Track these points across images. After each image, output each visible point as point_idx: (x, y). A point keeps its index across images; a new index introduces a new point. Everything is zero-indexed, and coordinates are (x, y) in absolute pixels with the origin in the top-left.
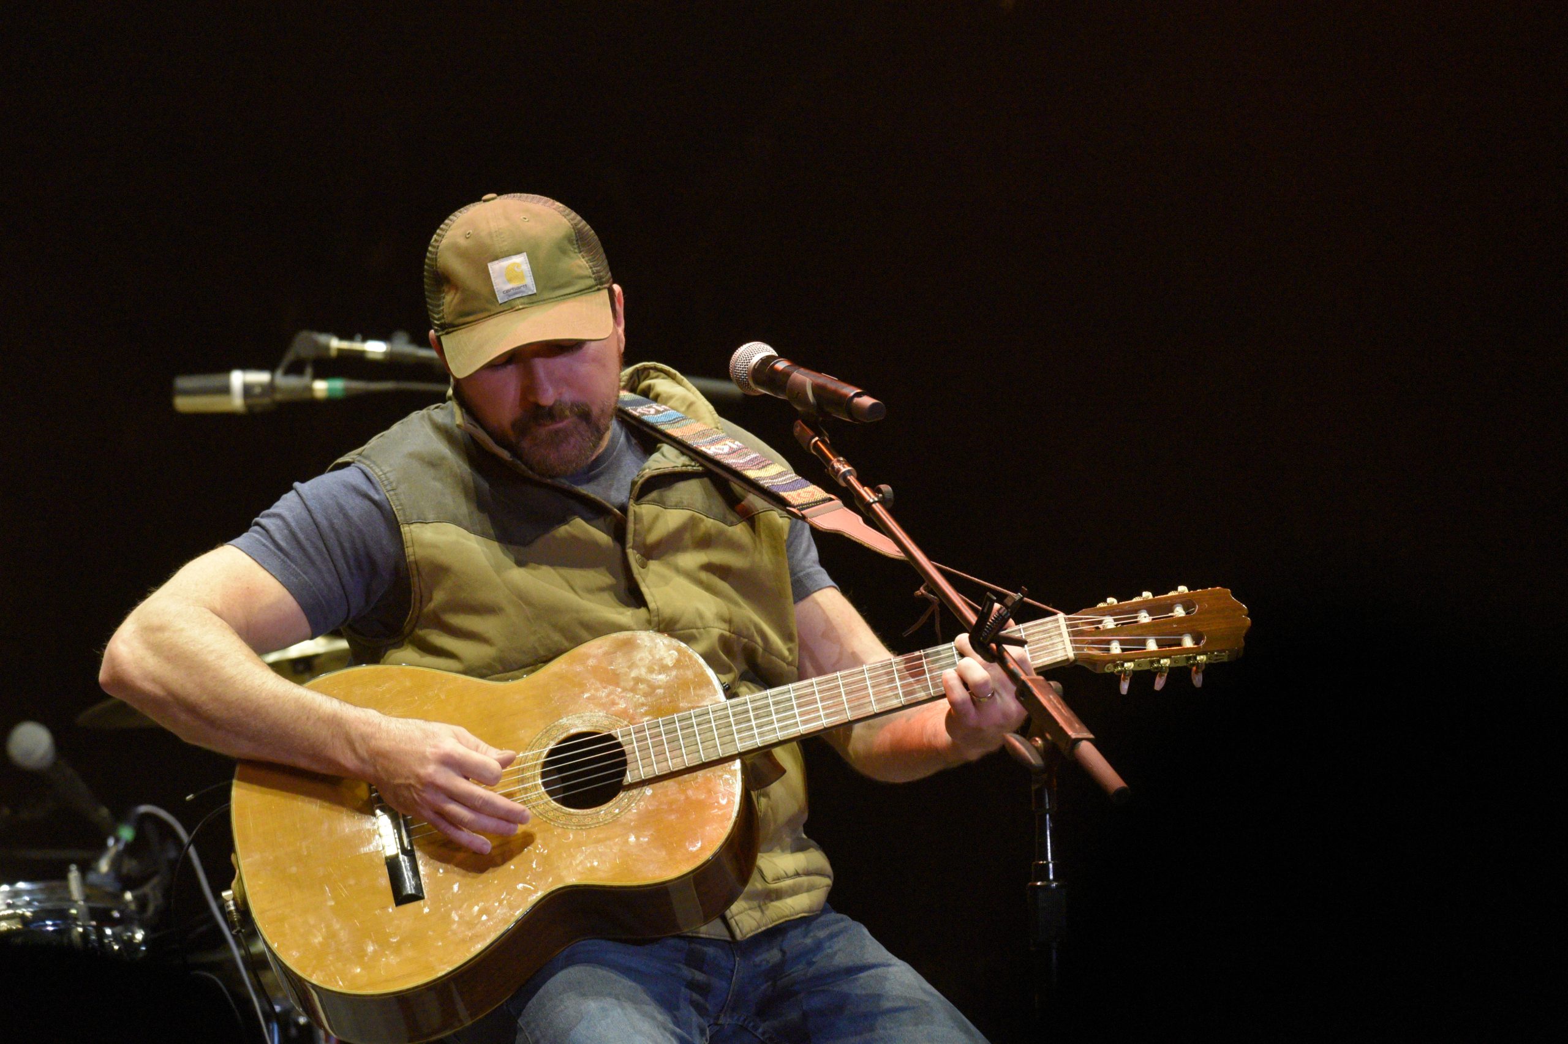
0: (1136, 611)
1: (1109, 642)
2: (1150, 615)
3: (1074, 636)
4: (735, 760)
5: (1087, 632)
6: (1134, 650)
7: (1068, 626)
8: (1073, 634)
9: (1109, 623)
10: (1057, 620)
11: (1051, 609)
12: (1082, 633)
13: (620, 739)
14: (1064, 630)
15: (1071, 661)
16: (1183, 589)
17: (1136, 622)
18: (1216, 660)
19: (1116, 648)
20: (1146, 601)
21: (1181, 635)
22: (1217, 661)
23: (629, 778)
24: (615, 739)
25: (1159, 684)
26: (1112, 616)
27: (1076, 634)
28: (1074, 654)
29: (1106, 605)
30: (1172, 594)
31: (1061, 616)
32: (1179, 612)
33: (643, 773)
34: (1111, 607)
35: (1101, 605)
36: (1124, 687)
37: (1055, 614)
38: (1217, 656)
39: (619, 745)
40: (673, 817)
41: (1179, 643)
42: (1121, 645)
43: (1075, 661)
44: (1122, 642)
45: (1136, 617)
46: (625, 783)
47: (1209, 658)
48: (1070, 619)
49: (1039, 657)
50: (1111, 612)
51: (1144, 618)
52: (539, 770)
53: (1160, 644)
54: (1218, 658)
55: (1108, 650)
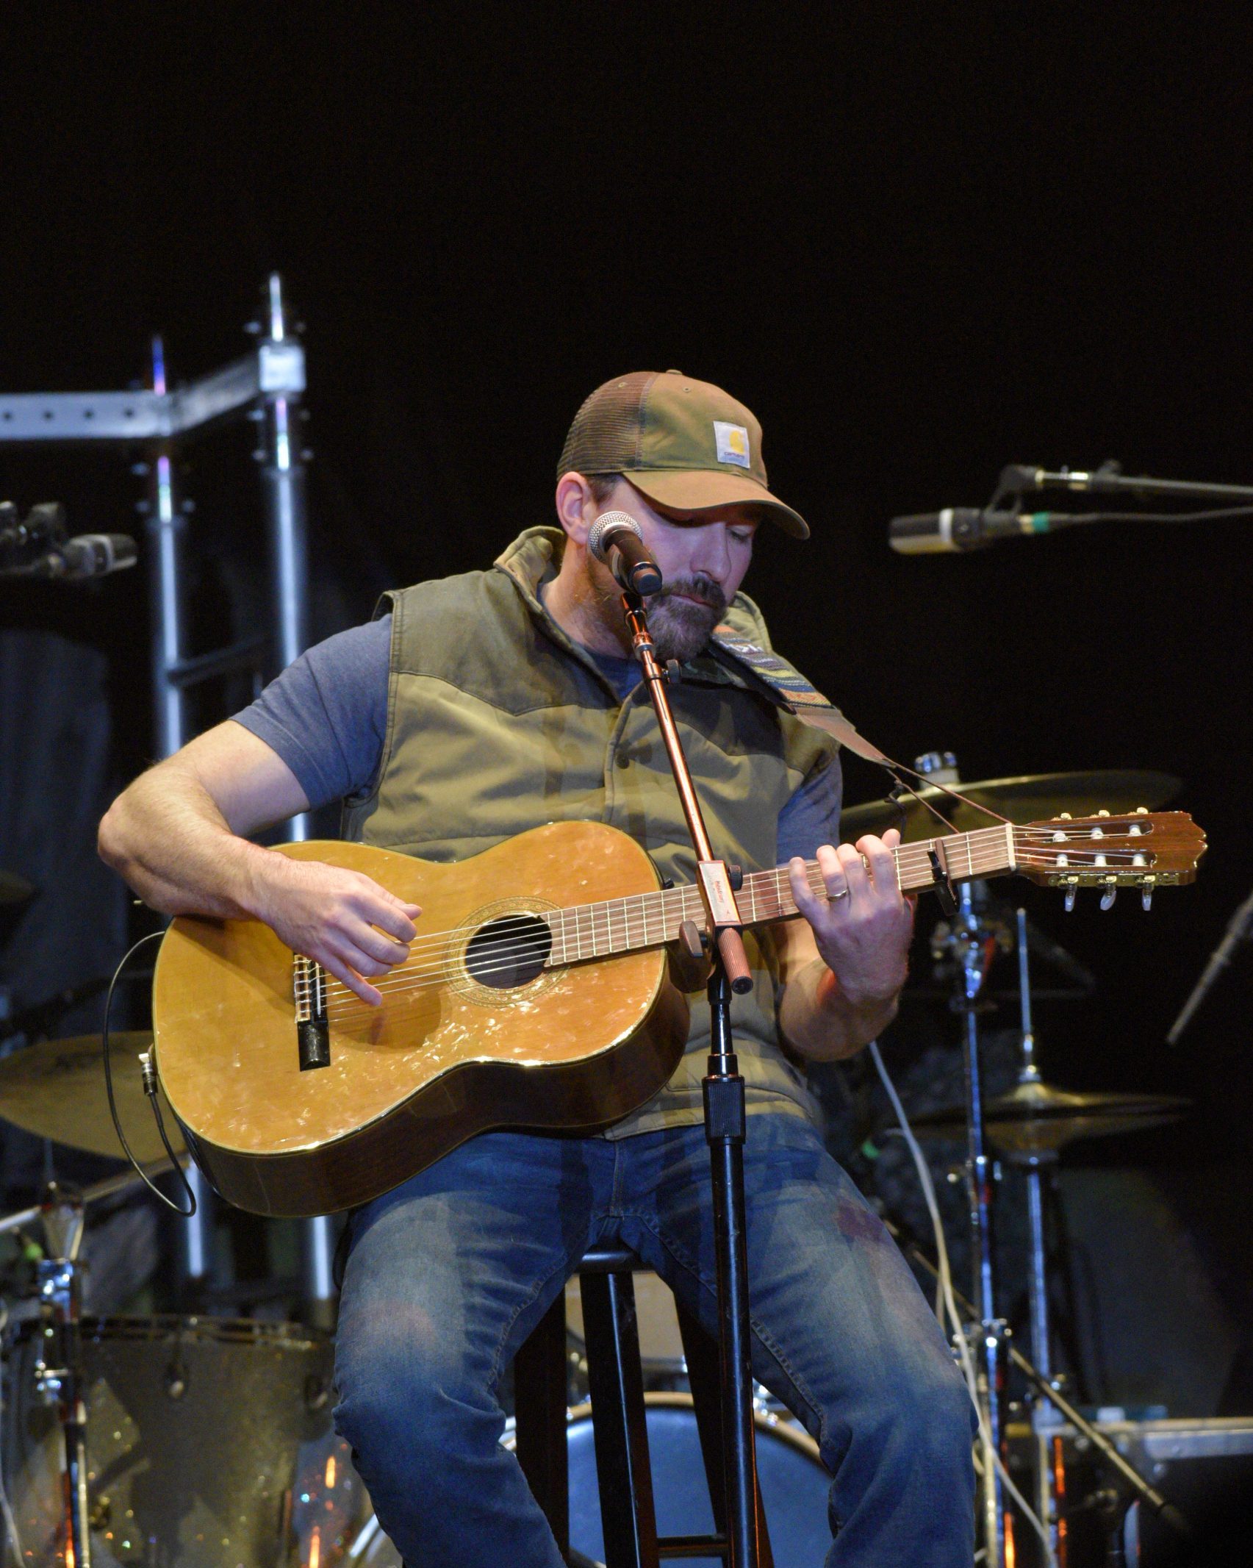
0: (1090, 828)
1: (1056, 855)
2: (1104, 834)
3: (1019, 845)
4: (660, 949)
5: (1033, 842)
6: (1083, 864)
7: (1014, 836)
8: (1018, 843)
9: (1060, 836)
10: (1004, 830)
11: (1002, 818)
12: (1028, 843)
13: (549, 923)
14: (1010, 839)
15: (1013, 870)
16: (1142, 811)
17: (1090, 838)
18: (1167, 882)
19: (1062, 861)
20: (1104, 819)
21: (1133, 854)
22: (1168, 885)
23: (551, 961)
24: (543, 921)
25: (1106, 903)
26: (1063, 829)
27: (1021, 843)
28: (1017, 863)
29: (1059, 819)
30: (1131, 814)
31: (1009, 827)
32: (1135, 832)
33: (565, 958)
34: (1066, 821)
35: (1055, 819)
36: (1069, 903)
37: (1004, 823)
38: (1167, 877)
39: (546, 928)
40: (589, 1001)
41: (1130, 861)
42: (1069, 858)
43: (1017, 871)
44: (1070, 856)
45: (1090, 834)
46: (546, 965)
47: (1157, 880)
48: (1018, 829)
49: (980, 865)
50: (1064, 826)
51: (1097, 834)
52: (464, 948)
53: (1109, 860)
54: (1169, 880)
55: (1055, 862)
